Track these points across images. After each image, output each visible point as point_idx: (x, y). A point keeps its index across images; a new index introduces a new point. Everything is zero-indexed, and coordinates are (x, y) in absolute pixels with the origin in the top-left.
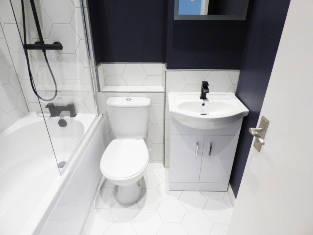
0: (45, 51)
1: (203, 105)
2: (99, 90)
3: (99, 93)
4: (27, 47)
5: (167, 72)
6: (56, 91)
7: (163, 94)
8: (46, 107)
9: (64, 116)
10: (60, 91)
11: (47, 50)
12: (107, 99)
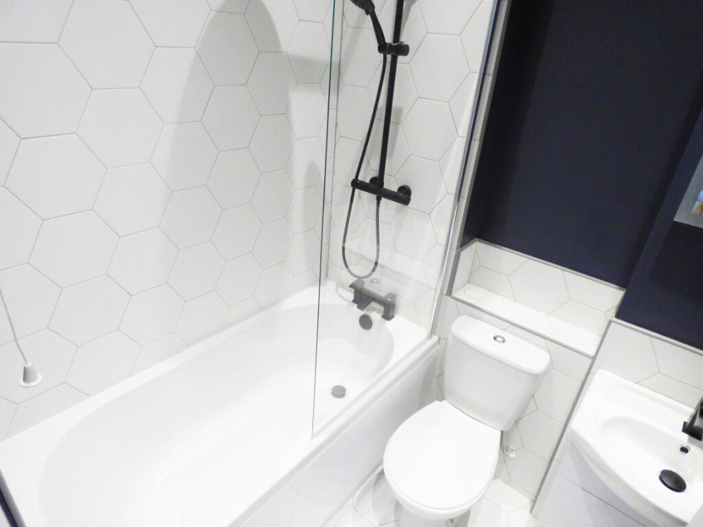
0: (381, 199)
1: (684, 450)
2: (449, 293)
3: (448, 298)
4: (356, 184)
5: (613, 324)
6: (376, 264)
7: (589, 361)
8: (350, 286)
9: (374, 309)
10: (382, 267)
11: (383, 199)
12: (460, 315)
